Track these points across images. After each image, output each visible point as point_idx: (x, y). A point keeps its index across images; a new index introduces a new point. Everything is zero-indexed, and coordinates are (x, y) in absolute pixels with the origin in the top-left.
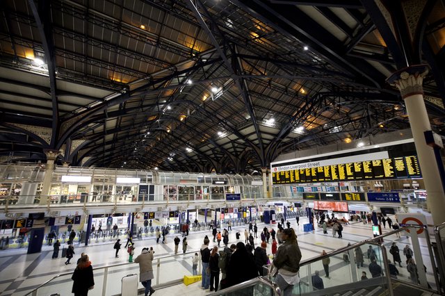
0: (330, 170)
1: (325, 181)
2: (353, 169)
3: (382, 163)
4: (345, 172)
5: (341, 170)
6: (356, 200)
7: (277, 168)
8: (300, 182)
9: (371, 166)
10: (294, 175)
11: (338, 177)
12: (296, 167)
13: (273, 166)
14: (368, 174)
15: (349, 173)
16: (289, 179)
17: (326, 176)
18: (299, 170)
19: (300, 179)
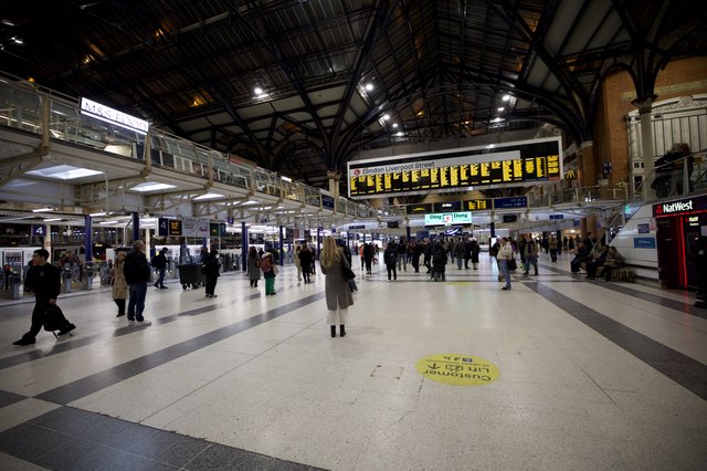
0: (439, 174)
1: (430, 188)
2: (468, 173)
3: (501, 166)
4: (459, 176)
5: (454, 174)
6: (481, 209)
8: (392, 191)
9: (490, 169)
10: (383, 181)
11: (449, 182)
12: (395, 168)
13: (352, 167)
14: (486, 178)
15: (464, 177)
16: (374, 188)
17: (433, 181)
18: (392, 174)
19: (393, 187)
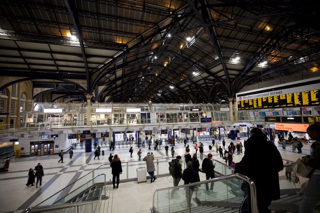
0: (293, 97)
1: (287, 107)
4: (310, 98)
5: (305, 97)
7: (242, 97)
8: (263, 108)
10: (257, 102)
11: (301, 102)
12: (259, 96)
13: (238, 96)
15: (314, 99)
16: (253, 106)
17: (288, 102)
18: (262, 98)
19: (263, 106)
